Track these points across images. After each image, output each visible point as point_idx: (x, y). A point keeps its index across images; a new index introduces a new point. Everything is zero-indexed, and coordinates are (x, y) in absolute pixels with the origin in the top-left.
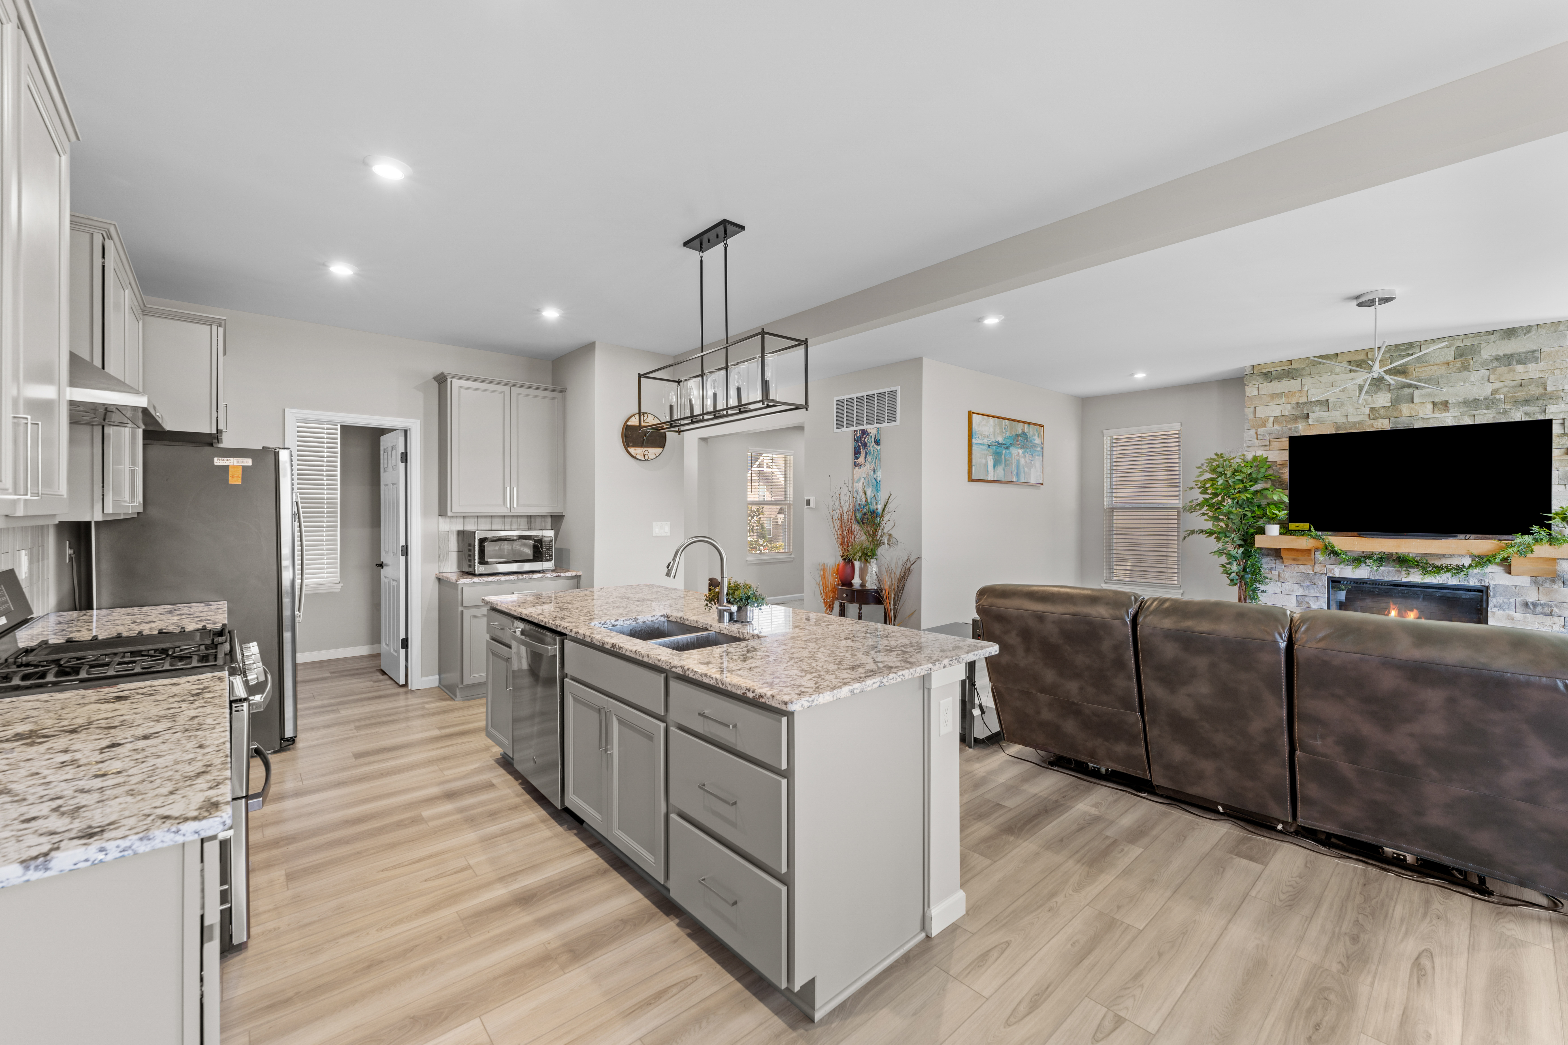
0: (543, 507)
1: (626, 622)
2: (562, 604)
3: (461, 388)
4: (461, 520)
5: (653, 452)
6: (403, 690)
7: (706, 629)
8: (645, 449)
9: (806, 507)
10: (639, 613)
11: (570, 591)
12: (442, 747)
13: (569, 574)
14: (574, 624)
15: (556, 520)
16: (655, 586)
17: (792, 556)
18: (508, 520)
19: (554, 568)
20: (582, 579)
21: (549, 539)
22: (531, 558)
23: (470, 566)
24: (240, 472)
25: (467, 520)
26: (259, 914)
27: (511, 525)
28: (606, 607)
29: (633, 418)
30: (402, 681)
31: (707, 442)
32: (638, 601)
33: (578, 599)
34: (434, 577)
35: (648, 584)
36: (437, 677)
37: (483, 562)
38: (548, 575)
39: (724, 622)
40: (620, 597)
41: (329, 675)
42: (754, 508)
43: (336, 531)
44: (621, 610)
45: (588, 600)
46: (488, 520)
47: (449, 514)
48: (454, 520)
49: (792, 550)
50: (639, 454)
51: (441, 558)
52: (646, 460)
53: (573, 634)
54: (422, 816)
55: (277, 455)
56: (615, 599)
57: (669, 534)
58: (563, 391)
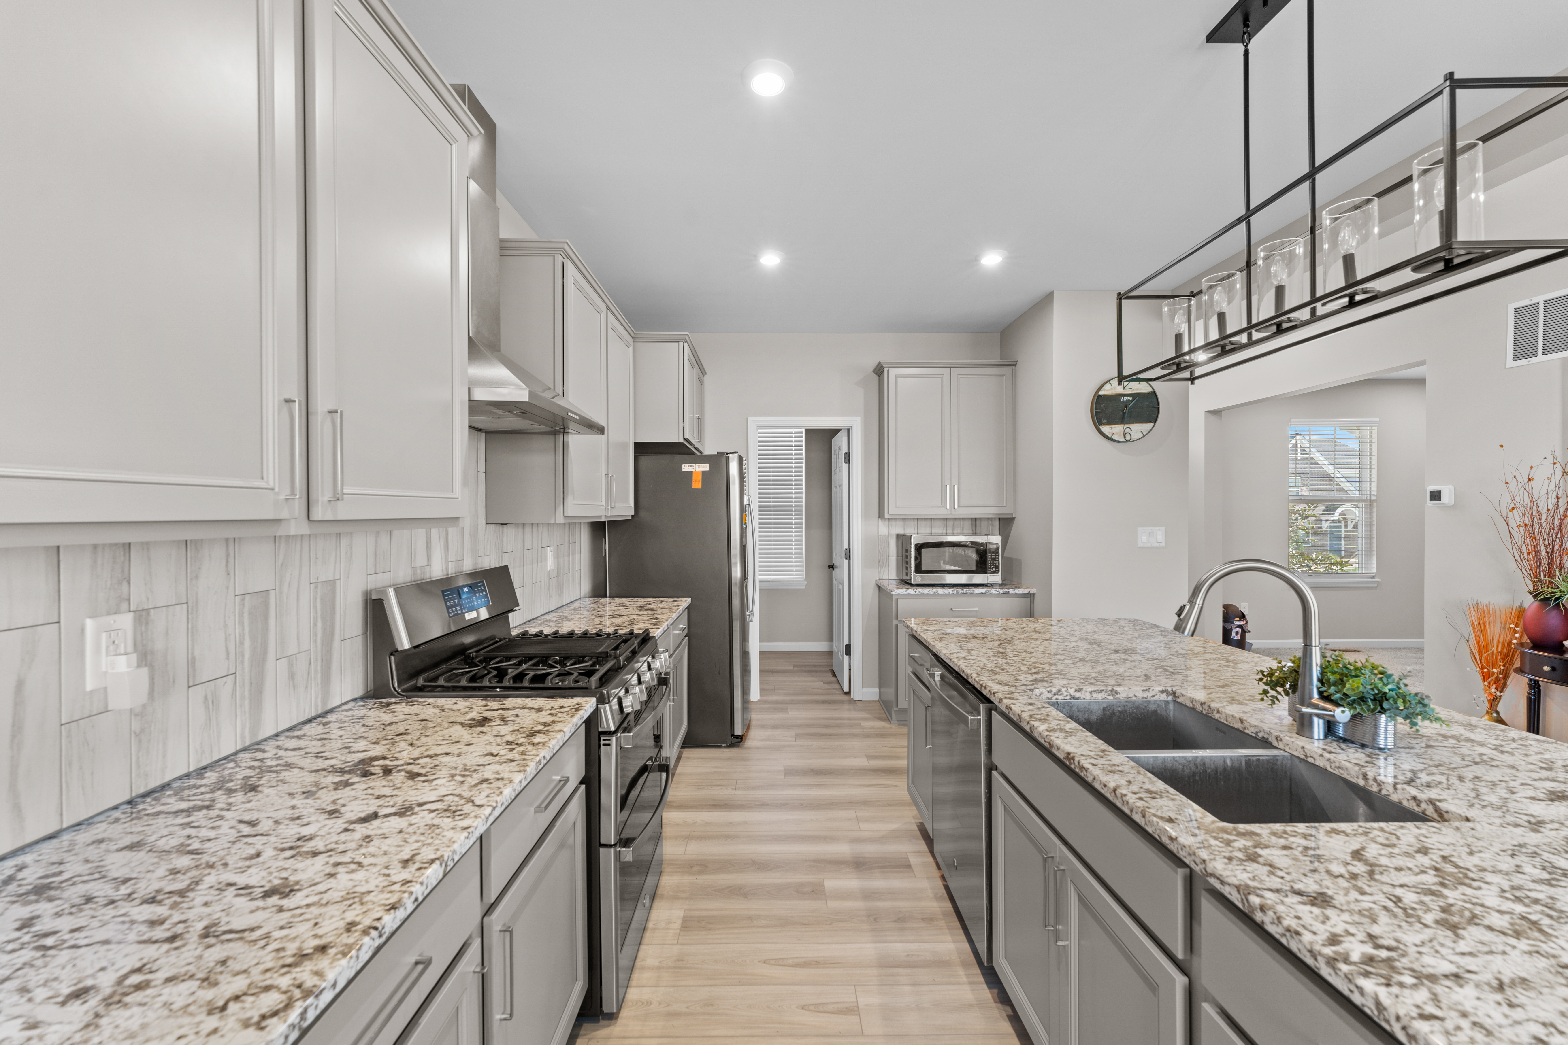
0: (989, 509)
1: (1095, 695)
2: (998, 643)
3: (898, 376)
4: (901, 523)
5: (1137, 429)
6: (846, 697)
7: (1265, 743)
8: (1126, 426)
9: (1430, 503)
10: (1120, 679)
11: (1014, 620)
12: (866, 786)
13: (1019, 591)
14: (1006, 688)
15: (1006, 523)
16: (1145, 623)
17: (1376, 579)
18: (950, 523)
19: (1000, 582)
20: (1037, 598)
21: (995, 546)
22: (974, 568)
23: (907, 574)
24: (700, 478)
25: (907, 523)
26: (643, 968)
27: (953, 529)
28: (1062, 657)
29: (1108, 385)
30: (846, 689)
31: (1221, 416)
32: (1117, 651)
33: (1023, 636)
34: (874, 582)
35: (1132, 618)
36: (877, 690)
37: (918, 570)
38: (993, 591)
39: (1312, 737)
40: (1086, 639)
41: (792, 668)
42: (1299, 507)
43: (801, 532)
44: (1086, 669)
45: (1036, 640)
46: (929, 523)
47: (886, 516)
48: (893, 523)
49: (1374, 570)
50: (1117, 434)
51: (881, 563)
52: (1127, 441)
53: (1003, 708)
54: (823, 885)
55: (727, 459)
56: (1080, 643)
57: (1163, 544)
58: (1013, 365)
